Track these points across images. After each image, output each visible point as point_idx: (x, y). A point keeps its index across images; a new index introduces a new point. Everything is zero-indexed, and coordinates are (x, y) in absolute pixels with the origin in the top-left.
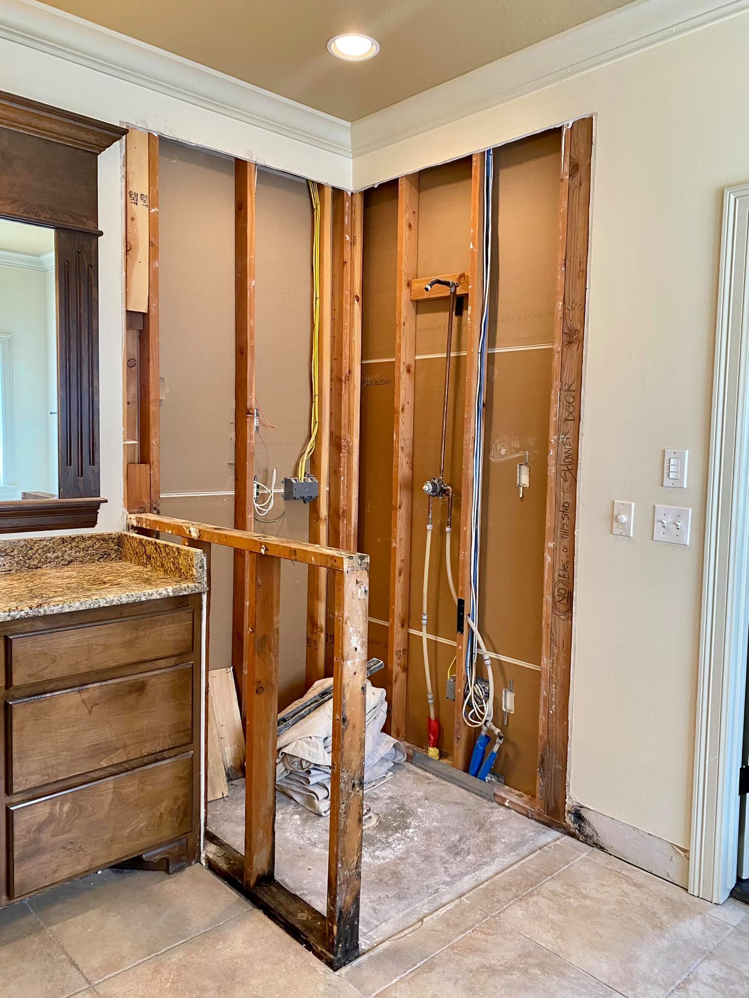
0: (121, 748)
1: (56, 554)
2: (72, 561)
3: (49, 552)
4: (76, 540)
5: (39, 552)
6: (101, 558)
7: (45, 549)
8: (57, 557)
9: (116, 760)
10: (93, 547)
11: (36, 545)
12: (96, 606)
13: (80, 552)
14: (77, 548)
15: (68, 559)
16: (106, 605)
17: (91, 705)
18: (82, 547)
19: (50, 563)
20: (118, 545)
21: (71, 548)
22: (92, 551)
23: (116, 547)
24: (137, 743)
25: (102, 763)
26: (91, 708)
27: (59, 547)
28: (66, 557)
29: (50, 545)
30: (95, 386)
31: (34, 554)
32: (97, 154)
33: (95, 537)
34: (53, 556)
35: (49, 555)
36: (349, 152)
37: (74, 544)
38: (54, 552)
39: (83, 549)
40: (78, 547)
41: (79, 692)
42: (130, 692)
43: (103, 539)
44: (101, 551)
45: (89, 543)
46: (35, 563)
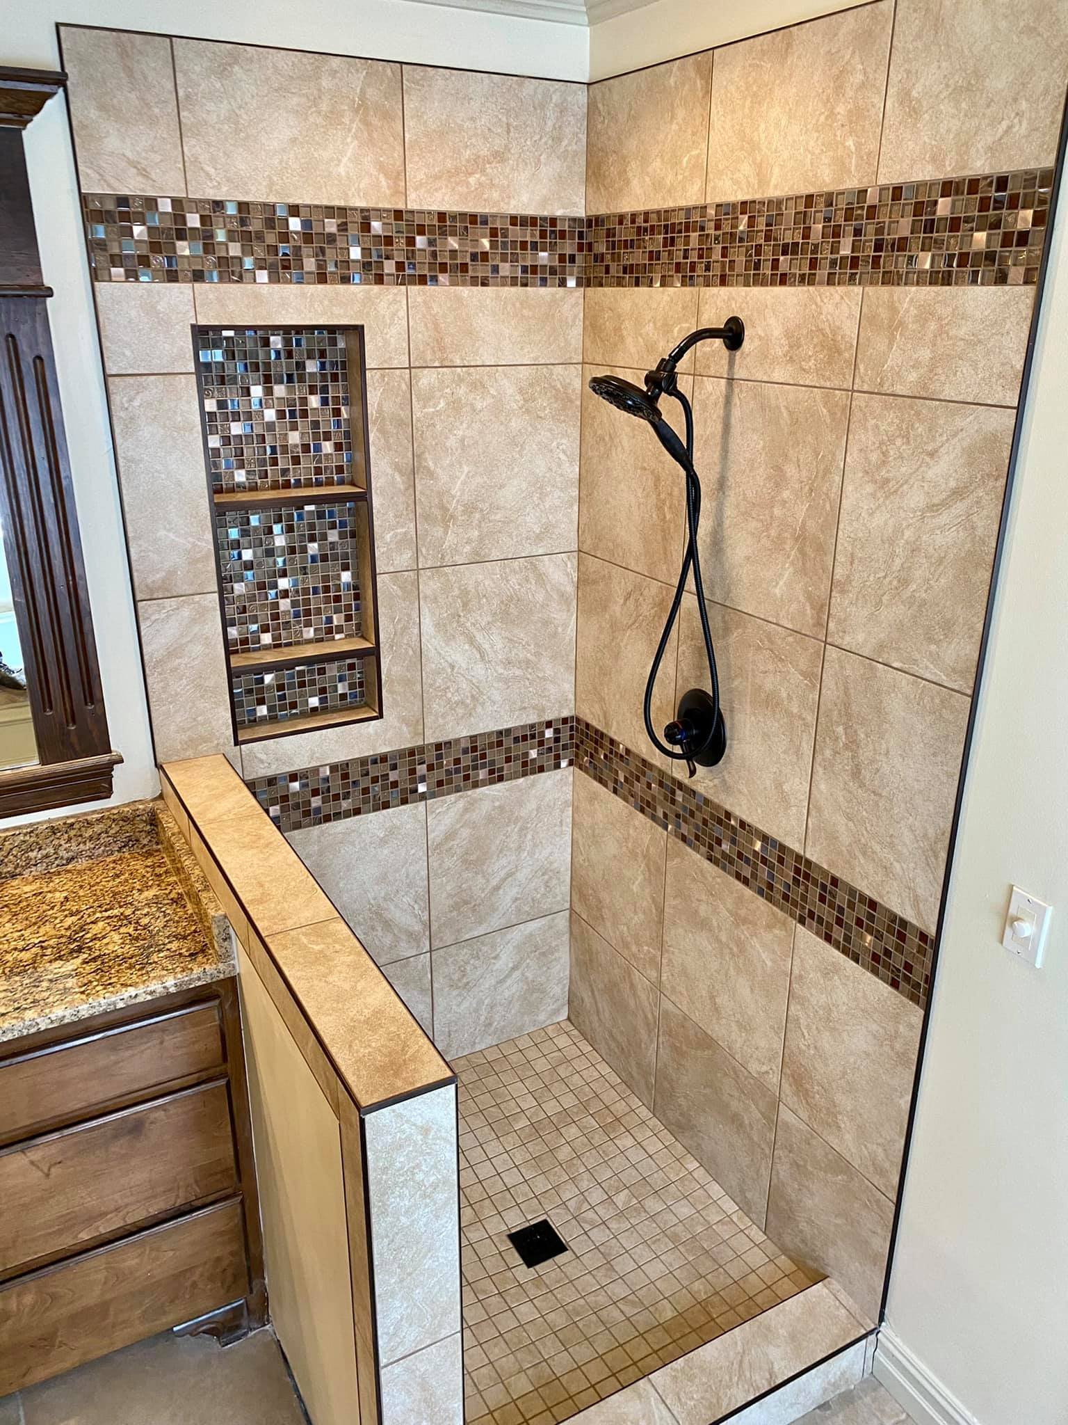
0: (111, 1212)
1: (44, 852)
2: (73, 858)
3: (32, 851)
4: (77, 826)
5: (14, 852)
6: (124, 846)
7: (23, 847)
8: (47, 856)
9: (105, 1228)
10: (107, 832)
11: (6, 843)
12: (33, 1030)
13: (85, 843)
14: (80, 839)
15: (66, 856)
16: (51, 1026)
17: (48, 1165)
18: (87, 835)
19: (35, 865)
20: (151, 825)
21: (69, 840)
22: (107, 840)
23: (149, 827)
24: (138, 1202)
25: (80, 1236)
26: (49, 1170)
27: (48, 841)
28: (62, 853)
29: (32, 839)
30: (77, 573)
31: (6, 857)
32: (20, 131)
33: (109, 818)
34: (39, 856)
35: (32, 855)
36: (582, 12)
37: (72, 833)
38: (40, 849)
39: (91, 838)
40: (81, 836)
41: (23, 1151)
42: (116, 1137)
43: (125, 819)
44: (123, 838)
45: (97, 828)
46: (10, 868)
